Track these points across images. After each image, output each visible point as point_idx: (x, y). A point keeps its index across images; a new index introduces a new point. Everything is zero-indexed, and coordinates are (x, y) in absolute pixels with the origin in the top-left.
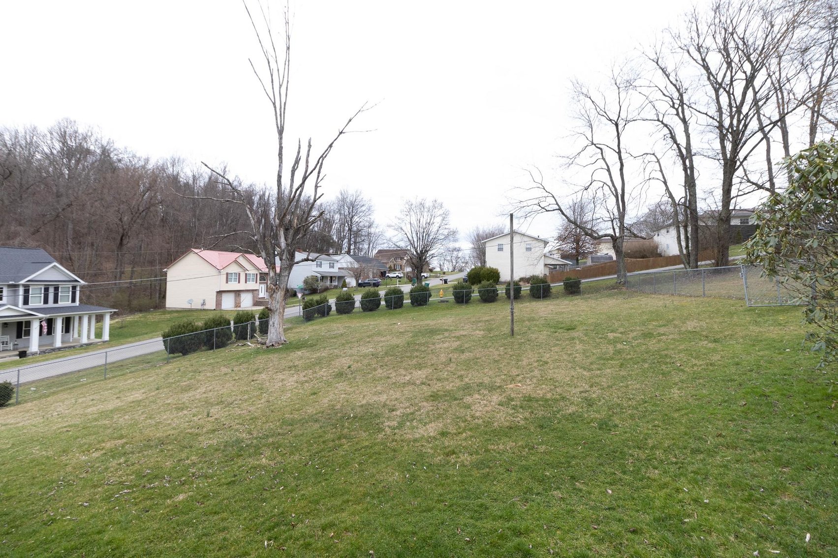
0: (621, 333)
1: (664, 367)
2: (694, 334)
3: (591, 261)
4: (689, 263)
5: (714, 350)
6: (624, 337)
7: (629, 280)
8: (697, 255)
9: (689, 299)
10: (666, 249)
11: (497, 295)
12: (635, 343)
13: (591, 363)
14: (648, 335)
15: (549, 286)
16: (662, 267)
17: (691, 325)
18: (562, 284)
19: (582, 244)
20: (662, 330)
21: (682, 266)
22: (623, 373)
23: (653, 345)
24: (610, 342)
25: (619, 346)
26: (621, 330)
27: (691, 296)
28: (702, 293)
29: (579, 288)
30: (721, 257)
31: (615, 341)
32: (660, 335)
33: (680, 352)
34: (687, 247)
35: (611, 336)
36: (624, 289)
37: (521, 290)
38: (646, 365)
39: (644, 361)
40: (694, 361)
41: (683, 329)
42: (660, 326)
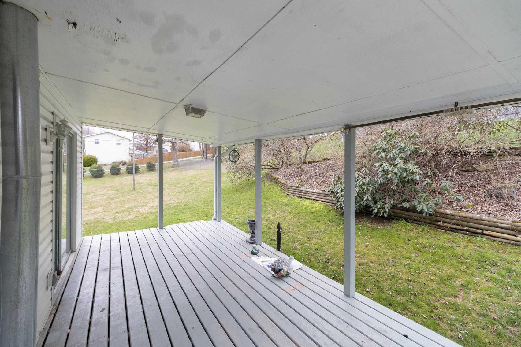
0: (183, 184)
1: (198, 191)
2: (206, 182)
3: (155, 152)
4: (203, 156)
5: (211, 185)
6: (184, 186)
7: (179, 163)
8: (206, 152)
9: (204, 171)
10: (193, 147)
11: (104, 173)
12: (188, 187)
13: (175, 194)
14: (192, 184)
15: (138, 167)
16: (192, 157)
17: (205, 179)
18: (146, 165)
19: (150, 142)
20: (196, 182)
21: (201, 156)
22: (187, 195)
23: (194, 186)
24: (179, 188)
25: (183, 188)
26: (182, 183)
27: (204, 170)
28: (208, 169)
29: (155, 168)
30: (215, 153)
31: (181, 187)
32: (196, 183)
33: (202, 187)
34: (203, 148)
35: (179, 185)
36: (177, 168)
37: (120, 170)
38: (193, 192)
39: (192, 191)
40: (206, 189)
41: (203, 181)
42: (195, 181)
